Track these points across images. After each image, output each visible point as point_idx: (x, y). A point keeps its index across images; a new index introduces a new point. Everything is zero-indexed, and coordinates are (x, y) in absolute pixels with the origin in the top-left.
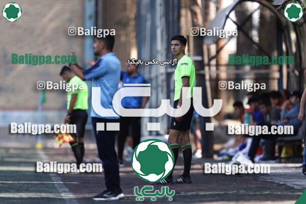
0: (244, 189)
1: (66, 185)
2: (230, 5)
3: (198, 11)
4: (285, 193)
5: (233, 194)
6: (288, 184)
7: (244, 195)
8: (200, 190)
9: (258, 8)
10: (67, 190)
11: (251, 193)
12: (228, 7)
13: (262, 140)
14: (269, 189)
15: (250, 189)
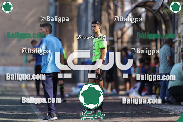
0: (136, 111)
1: (38, 108)
2: (129, 10)
3: (112, 12)
4: (157, 113)
5: (129, 114)
6: (160, 108)
7: (135, 114)
8: (111, 111)
9: (145, 11)
10: (38, 110)
11: (139, 113)
12: (128, 11)
13: (146, 84)
14: (149, 111)
15: (139, 111)
